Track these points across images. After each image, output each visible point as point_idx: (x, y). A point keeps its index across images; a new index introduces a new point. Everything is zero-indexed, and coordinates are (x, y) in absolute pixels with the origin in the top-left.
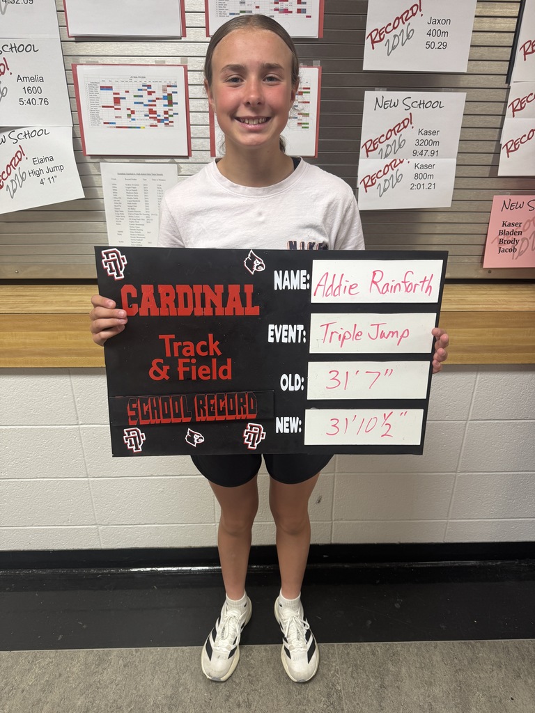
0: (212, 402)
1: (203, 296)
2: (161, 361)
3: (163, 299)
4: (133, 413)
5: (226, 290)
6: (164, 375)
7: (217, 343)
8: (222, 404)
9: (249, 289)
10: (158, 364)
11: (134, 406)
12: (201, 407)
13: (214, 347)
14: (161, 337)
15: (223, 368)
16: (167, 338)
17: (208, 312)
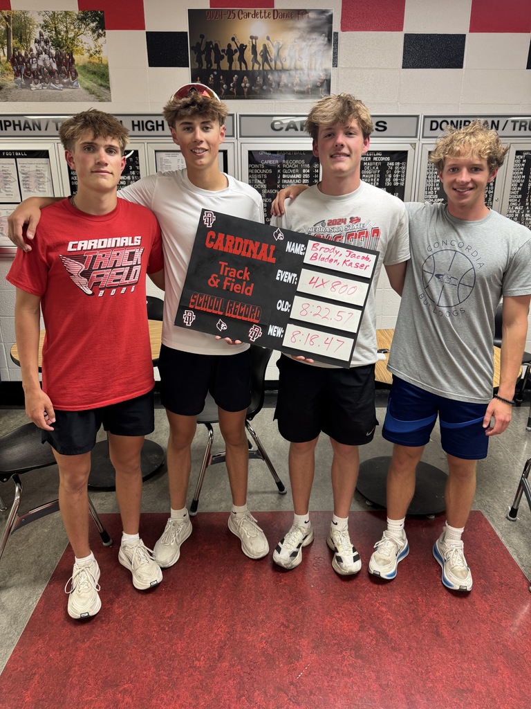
0: (237, 306)
1: (248, 245)
2: (217, 276)
3: (228, 242)
4: (193, 301)
5: (261, 245)
6: (216, 284)
7: (249, 273)
8: (242, 310)
9: (273, 248)
10: (215, 278)
11: (195, 297)
12: (230, 308)
13: (246, 275)
14: (220, 262)
15: (248, 288)
16: (223, 264)
17: (249, 255)
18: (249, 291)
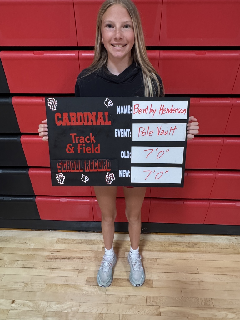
0: (92, 163)
1: (88, 117)
2: (71, 145)
3: (72, 119)
4: (60, 167)
5: (97, 114)
6: (72, 151)
7: (94, 137)
8: (96, 165)
9: (106, 114)
11: (60, 164)
12: (87, 165)
13: (92, 139)
15: (96, 148)
16: (73, 135)
17: (90, 124)
18: (97, 150)
